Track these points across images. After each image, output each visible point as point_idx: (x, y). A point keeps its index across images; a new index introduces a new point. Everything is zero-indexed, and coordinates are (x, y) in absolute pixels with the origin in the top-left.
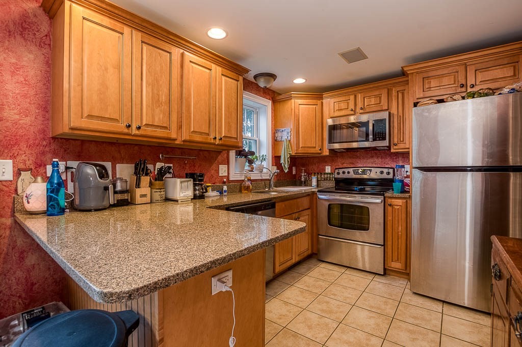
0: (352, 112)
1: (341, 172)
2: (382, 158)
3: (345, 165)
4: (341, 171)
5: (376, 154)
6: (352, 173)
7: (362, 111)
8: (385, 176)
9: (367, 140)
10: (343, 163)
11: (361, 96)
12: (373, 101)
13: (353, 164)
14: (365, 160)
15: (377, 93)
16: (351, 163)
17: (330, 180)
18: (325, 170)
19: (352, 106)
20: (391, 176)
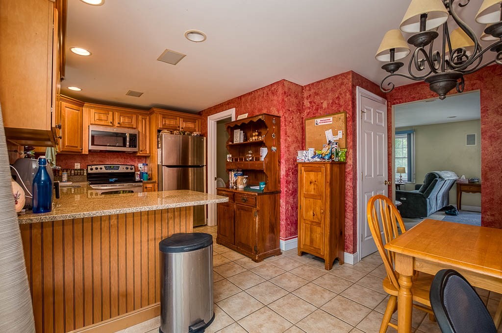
0: (111, 124)
1: (94, 169)
2: (124, 158)
3: (95, 163)
4: (94, 167)
5: (120, 155)
6: (104, 168)
7: (119, 125)
8: (129, 171)
9: (125, 145)
10: (93, 161)
11: (118, 114)
12: (127, 120)
13: (102, 162)
14: (112, 160)
15: (130, 115)
16: (100, 161)
17: (80, 175)
18: (74, 167)
19: (110, 120)
20: (133, 171)
